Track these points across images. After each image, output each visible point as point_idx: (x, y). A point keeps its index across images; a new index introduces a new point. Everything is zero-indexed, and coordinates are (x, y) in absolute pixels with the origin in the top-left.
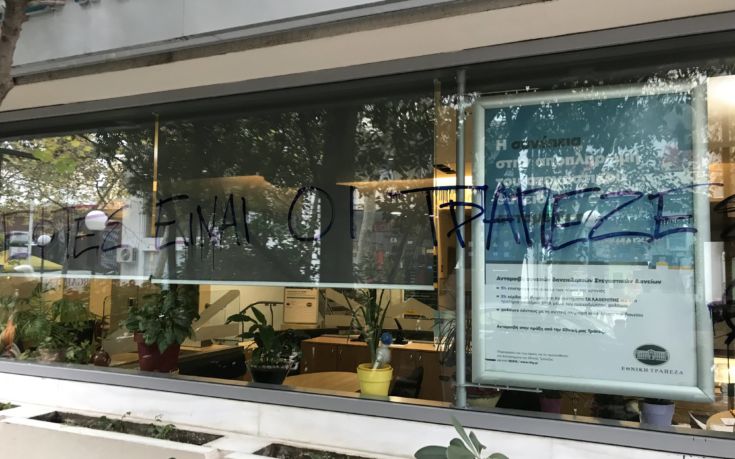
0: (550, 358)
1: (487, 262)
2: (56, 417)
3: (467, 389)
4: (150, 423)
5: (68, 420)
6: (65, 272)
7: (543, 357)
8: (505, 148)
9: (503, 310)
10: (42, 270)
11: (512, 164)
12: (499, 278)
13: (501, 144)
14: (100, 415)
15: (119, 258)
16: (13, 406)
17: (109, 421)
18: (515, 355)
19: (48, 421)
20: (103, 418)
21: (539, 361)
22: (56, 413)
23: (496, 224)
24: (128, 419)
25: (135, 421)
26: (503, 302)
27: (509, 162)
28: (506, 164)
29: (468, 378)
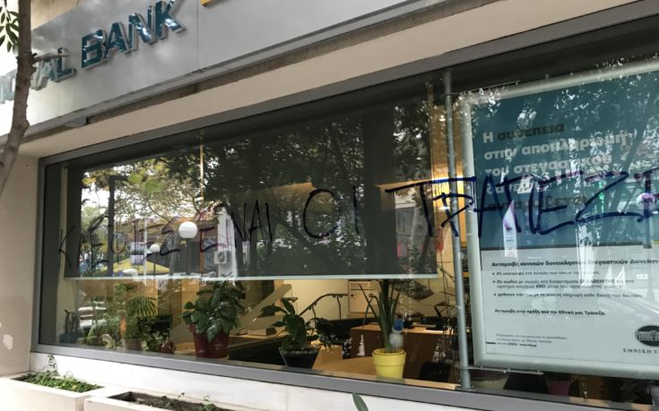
0: (548, 340)
1: (481, 249)
2: (130, 397)
3: (470, 371)
4: (199, 402)
5: (139, 399)
6: (171, 274)
7: (541, 339)
8: (492, 140)
9: (499, 295)
10: (154, 273)
11: (499, 155)
12: (494, 265)
13: (489, 137)
14: (161, 395)
15: (216, 261)
16: (99, 387)
17: (168, 399)
18: (514, 338)
19: (123, 400)
20: (164, 398)
21: (538, 344)
22: (130, 394)
23: (488, 212)
24: (182, 399)
25: (188, 400)
26: (500, 287)
27: (496, 153)
28: (494, 155)
29: (471, 361)
